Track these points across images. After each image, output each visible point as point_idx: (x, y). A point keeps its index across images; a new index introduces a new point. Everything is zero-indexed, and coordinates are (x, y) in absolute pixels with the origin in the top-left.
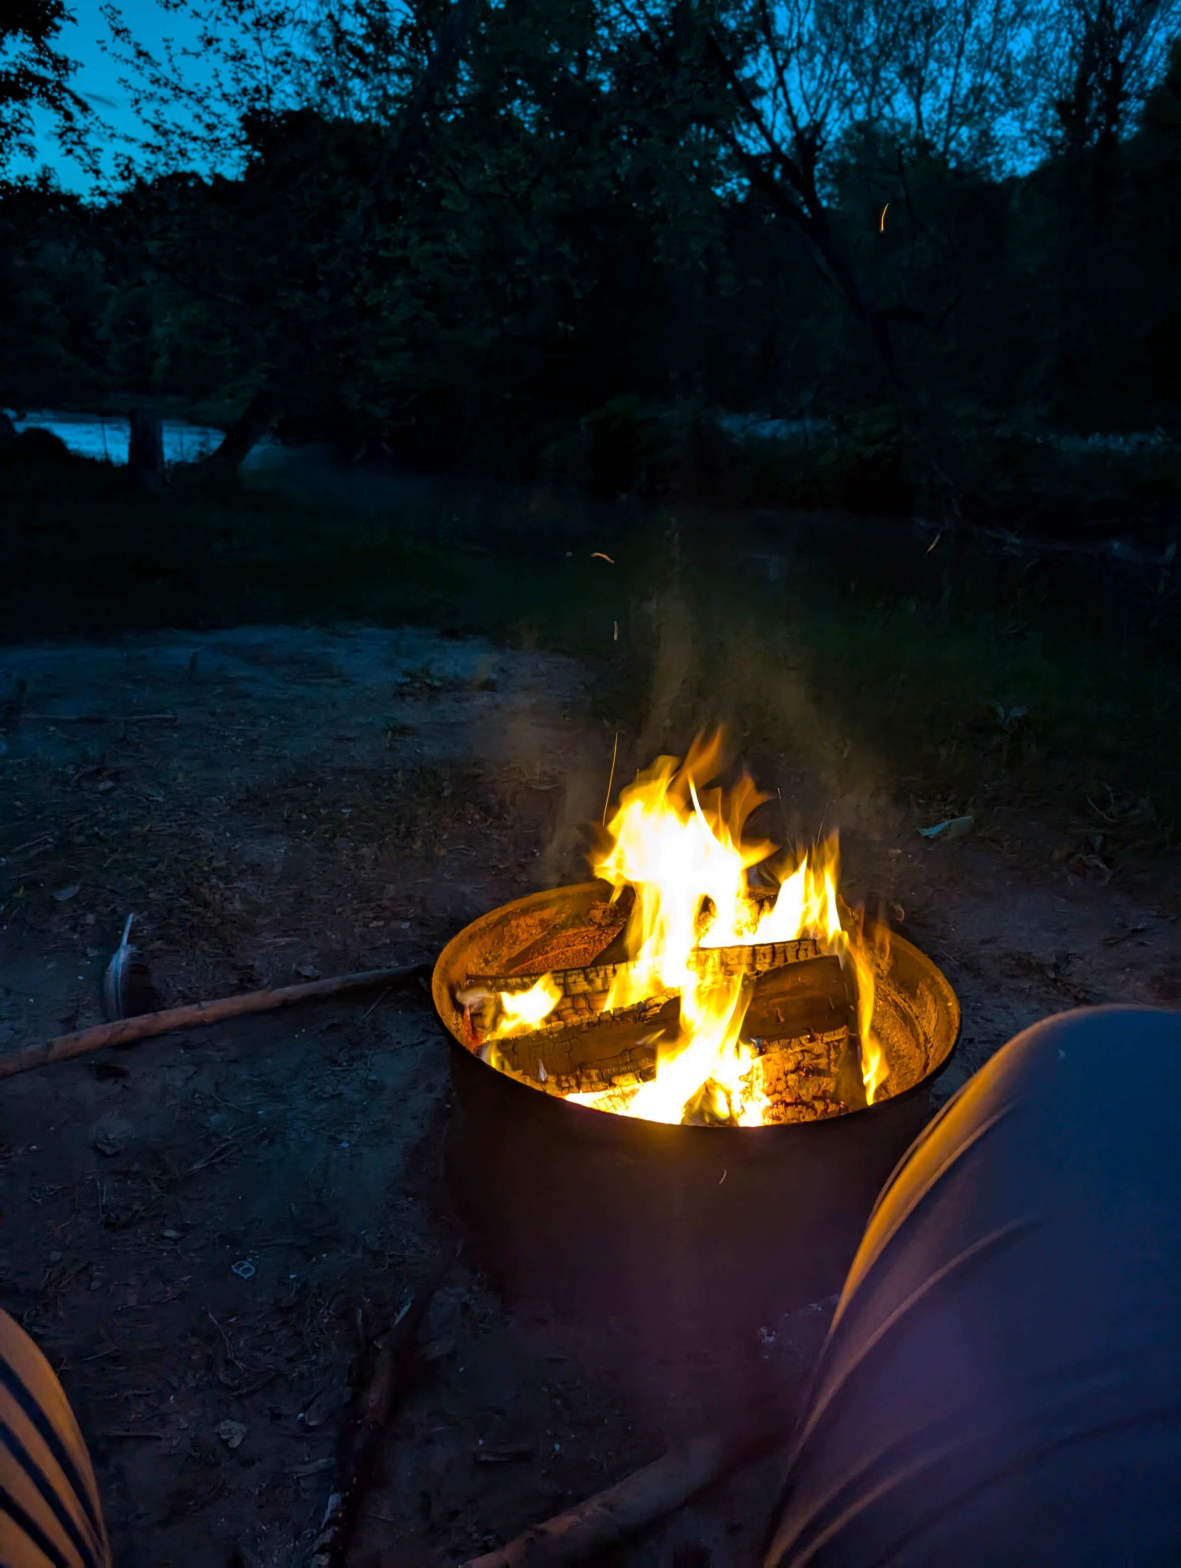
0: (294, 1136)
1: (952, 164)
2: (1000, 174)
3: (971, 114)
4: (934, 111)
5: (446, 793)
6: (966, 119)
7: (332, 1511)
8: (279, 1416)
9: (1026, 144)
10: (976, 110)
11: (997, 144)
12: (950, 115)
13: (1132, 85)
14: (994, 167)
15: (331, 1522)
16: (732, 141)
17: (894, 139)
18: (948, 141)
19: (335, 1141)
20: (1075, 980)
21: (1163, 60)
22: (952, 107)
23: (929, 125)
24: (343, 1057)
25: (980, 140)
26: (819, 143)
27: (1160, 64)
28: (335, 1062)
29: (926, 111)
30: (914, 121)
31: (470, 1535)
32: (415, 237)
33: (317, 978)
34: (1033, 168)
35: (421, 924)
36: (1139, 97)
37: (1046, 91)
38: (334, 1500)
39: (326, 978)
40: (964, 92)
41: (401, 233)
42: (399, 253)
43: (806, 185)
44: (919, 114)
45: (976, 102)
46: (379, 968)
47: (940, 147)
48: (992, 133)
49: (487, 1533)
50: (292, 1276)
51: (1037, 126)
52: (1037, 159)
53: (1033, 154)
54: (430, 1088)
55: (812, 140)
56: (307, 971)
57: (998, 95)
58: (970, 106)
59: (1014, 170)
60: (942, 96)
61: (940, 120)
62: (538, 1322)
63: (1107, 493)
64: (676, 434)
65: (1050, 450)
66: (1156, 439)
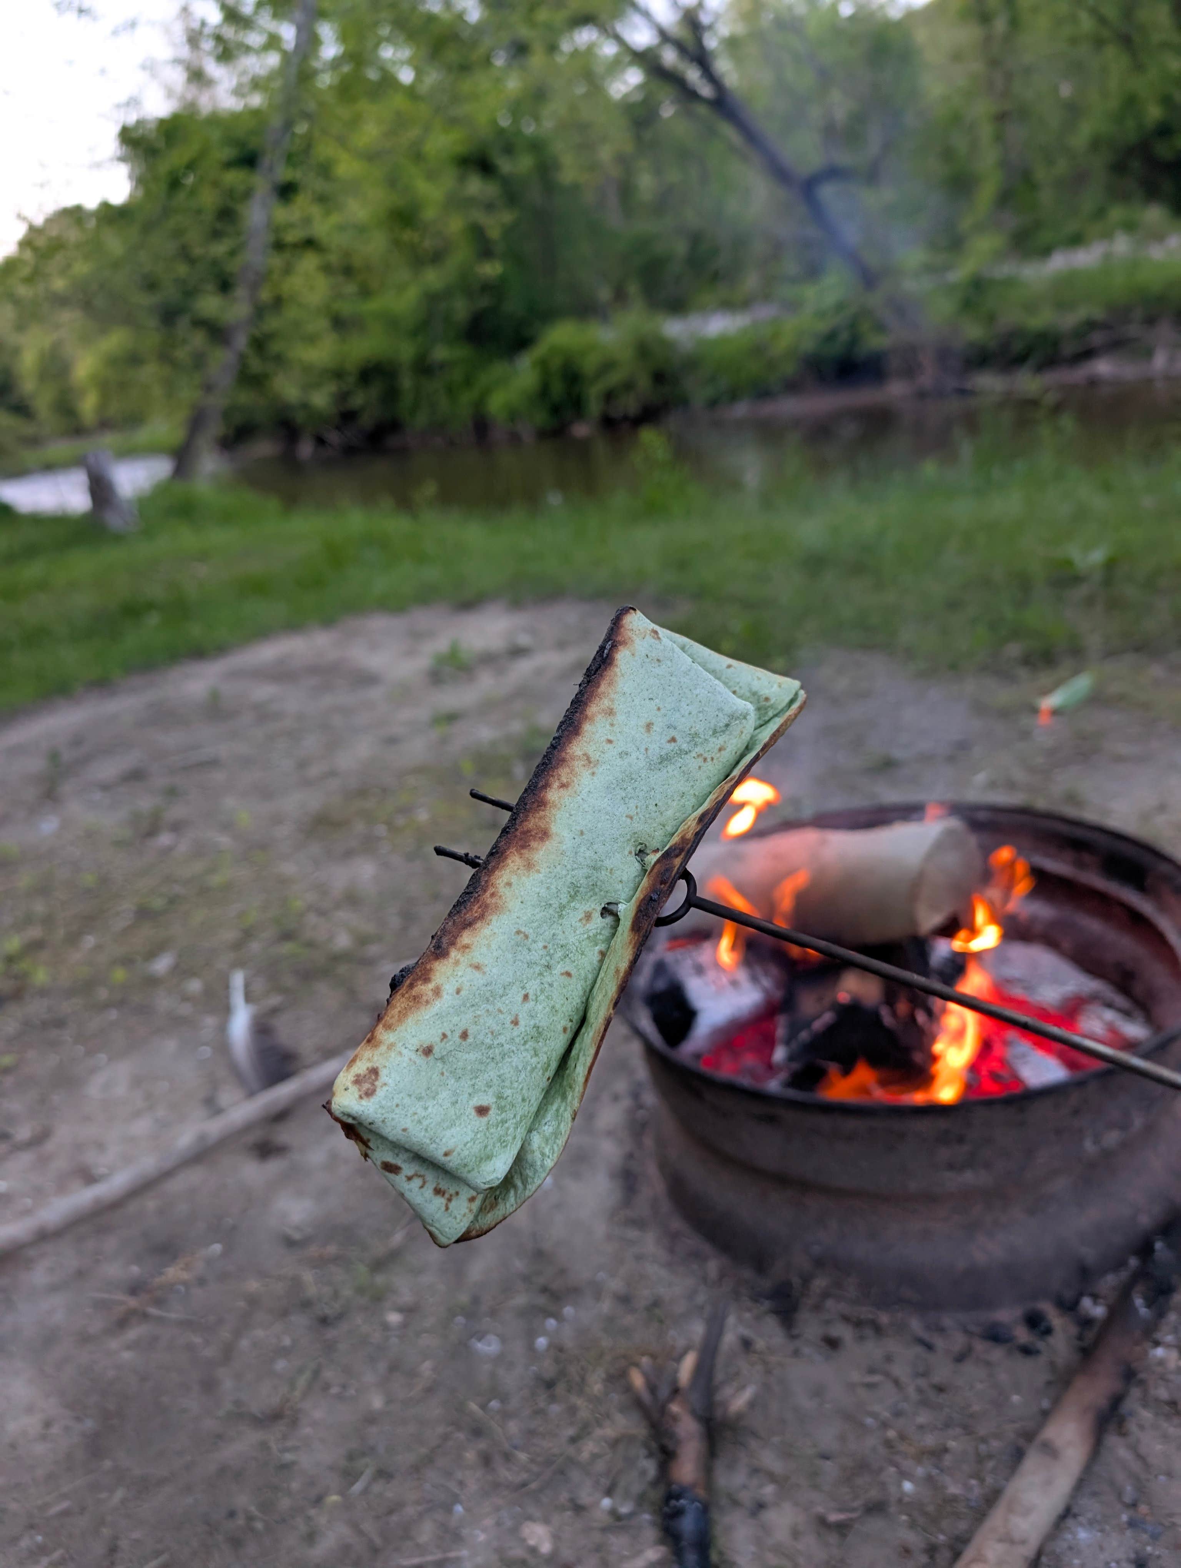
8: (583, 1508)
16: (618, 39)
42: (303, 233)
62: (833, 1343)
63: (1081, 315)
64: (621, 356)
65: (1013, 283)
66: (1121, 244)
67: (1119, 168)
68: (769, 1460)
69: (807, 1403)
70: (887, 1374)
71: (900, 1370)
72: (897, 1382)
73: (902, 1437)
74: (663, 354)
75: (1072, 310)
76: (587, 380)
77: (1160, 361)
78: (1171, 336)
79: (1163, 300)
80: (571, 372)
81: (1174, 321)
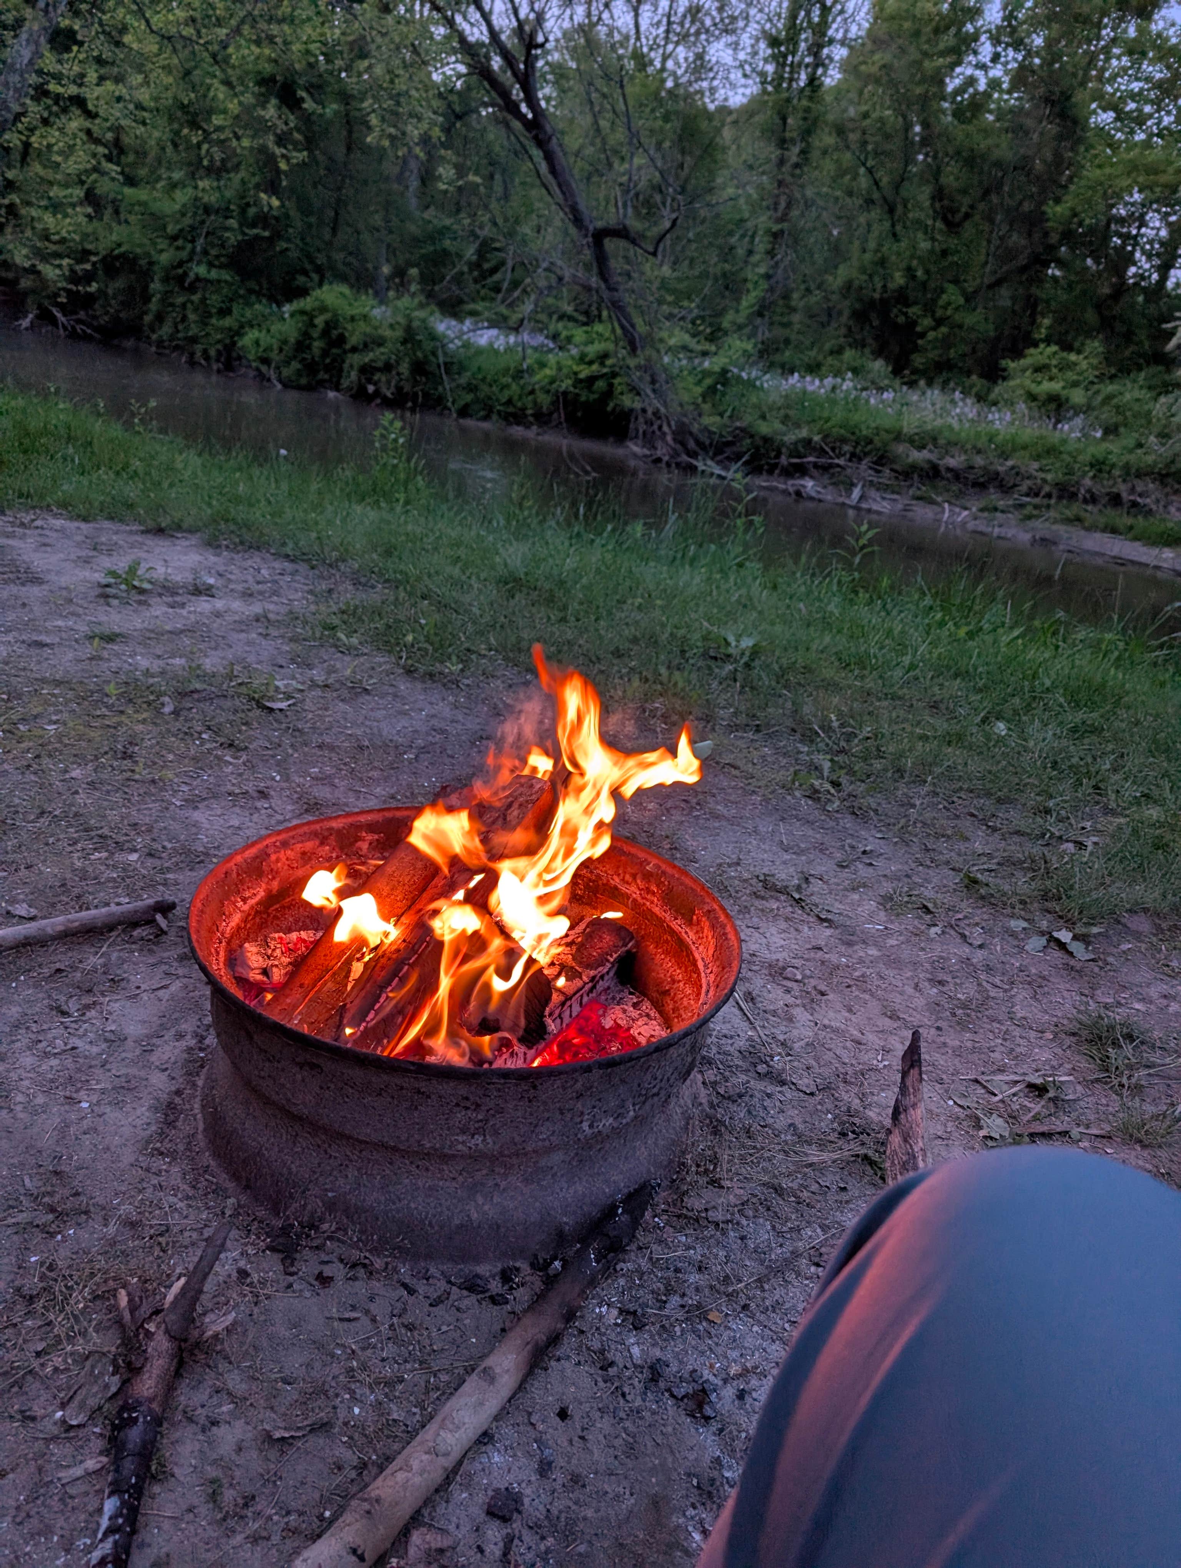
0: (20, 1098)
1: (670, 84)
2: (713, 101)
3: (687, 35)
4: (652, 25)
5: (167, 710)
6: (684, 38)
7: (110, 1519)
8: (33, 1419)
9: (740, 74)
10: (692, 31)
11: (711, 69)
12: (667, 32)
13: (837, 30)
14: (707, 94)
15: (109, 1531)
16: (450, 23)
17: (613, 47)
18: (665, 58)
19: (71, 1100)
20: (815, 899)
21: (865, 10)
22: (669, 23)
23: (647, 39)
24: (73, 1006)
25: (694, 62)
26: (540, 39)
27: (862, 14)
28: (64, 1013)
29: (644, 24)
30: (633, 32)
31: (270, 1518)
32: (92, 76)
33: (33, 919)
34: (745, 101)
35: (150, 855)
36: (843, 43)
37: (758, 23)
38: (110, 1505)
39: (44, 918)
40: (681, 10)
41: (76, 69)
42: (73, 90)
43: (527, 81)
44: (637, 26)
45: (693, 22)
46: (107, 904)
47: (658, 64)
48: (707, 58)
49: (288, 1513)
50: (33, 1259)
51: (749, 58)
52: (748, 92)
53: (745, 86)
54: (180, 1036)
55: (532, 35)
56: (21, 910)
57: (713, 18)
58: (687, 25)
59: (726, 99)
60: (660, 11)
61: (657, 36)
62: (324, 1280)
63: (804, 433)
64: (388, 333)
65: (754, 386)
66: (847, 385)
67: (860, 316)
68: (235, 1381)
69: (284, 1333)
70: (367, 1312)
71: (379, 1309)
72: (374, 1320)
73: (364, 1367)
74: (428, 346)
75: (798, 426)
76: (348, 347)
77: (856, 493)
78: (869, 474)
79: (871, 442)
80: (335, 333)
81: (875, 463)
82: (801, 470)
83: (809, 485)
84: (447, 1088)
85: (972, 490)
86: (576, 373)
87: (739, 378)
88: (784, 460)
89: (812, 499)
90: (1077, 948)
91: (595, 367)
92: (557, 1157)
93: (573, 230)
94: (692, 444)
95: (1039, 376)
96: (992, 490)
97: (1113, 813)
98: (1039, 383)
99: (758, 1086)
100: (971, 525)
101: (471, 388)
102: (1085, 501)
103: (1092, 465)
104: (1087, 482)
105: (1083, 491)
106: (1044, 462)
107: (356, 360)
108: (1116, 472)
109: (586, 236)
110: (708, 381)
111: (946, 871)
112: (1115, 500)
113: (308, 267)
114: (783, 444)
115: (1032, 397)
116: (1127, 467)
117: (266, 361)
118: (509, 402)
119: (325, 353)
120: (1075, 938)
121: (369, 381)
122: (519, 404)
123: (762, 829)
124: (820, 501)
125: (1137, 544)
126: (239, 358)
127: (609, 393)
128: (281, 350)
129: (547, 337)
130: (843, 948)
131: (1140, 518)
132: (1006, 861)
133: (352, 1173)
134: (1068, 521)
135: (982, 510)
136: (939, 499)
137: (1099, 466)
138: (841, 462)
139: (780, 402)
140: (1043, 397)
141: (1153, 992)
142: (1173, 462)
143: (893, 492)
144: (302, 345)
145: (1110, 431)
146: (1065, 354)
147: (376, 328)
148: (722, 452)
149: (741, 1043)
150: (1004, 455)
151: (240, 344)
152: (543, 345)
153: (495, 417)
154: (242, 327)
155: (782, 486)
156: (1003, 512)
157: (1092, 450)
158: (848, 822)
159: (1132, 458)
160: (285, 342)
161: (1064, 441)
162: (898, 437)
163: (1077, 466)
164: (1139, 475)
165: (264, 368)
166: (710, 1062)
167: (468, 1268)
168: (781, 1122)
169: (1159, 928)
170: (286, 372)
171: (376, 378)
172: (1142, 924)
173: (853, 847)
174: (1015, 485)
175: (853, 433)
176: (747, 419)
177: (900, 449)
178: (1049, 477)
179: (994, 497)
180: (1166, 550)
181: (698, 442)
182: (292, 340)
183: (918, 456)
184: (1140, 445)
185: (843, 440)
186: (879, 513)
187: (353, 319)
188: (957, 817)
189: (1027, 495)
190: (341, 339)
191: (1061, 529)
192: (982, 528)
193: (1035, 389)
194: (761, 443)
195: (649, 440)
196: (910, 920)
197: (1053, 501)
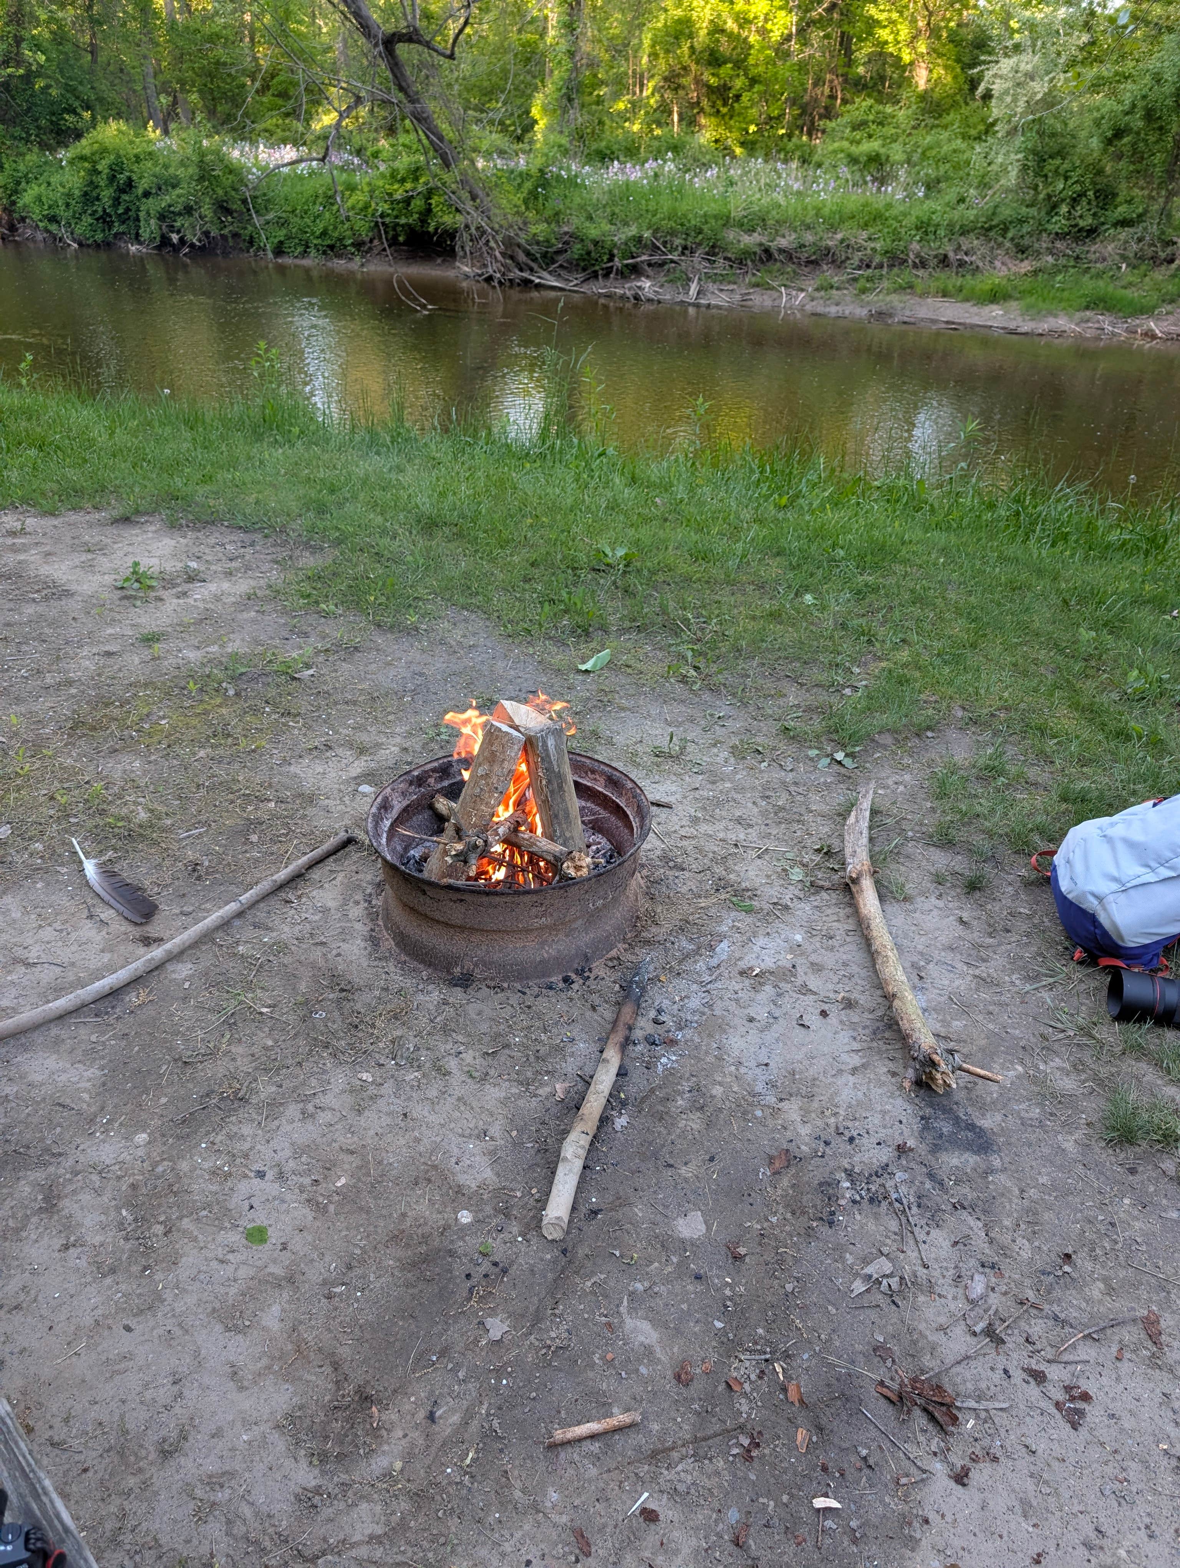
5: (231, 693)
63: (633, 231)
64: (181, 172)
65: (576, 184)
66: (670, 166)
74: (228, 180)
75: (626, 224)
76: (140, 191)
77: (694, 288)
78: (703, 267)
79: (700, 232)
80: (122, 178)
81: (707, 254)
82: (635, 270)
83: (646, 284)
84: (527, 899)
85: (807, 270)
86: (390, 195)
87: (559, 178)
88: (617, 263)
89: (650, 300)
90: (848, 762)
91: (408, 186)
92: (580, 922)
93: (362, 41)
94: (522, 257)
95: (858, 135)
96: (825, 267)
97: (880, 659)
98: (858, 143)
99: (670, 873)
100: (809, 308)
101: (282, 223)
102: (915, 266)
103: (918, 228)
104: (915, 246)
105: (912, 256)
106: (872, 230)
107: (153, 205)
108: (941, 232)
109: (376, 45)
110: (528, 185)
111: (771, 722)
112: (944, 261)
113: (76, 104)
114: (615, 245)
115: (853, 160)
116: (951, 225)
117: (53, 219)
118: (324, 234)
119: (117, 202)
120: (847, 755)
121: (171, 228)
122: (336, 234)
123: (653, 712)
124: (659, 302)
125: (968, 305)
126: (23, 219)
127: (428, 211)
128: (68, 205)
129: (351, 153)
130: (709, 786)
131: (969, 277)
132: (809, 709)
133: (484, 948)
134: (900, 289)
135: (817, 290)
136: (775, 284)
137: (925, 228)
138: (674, 256)
139: (605, 199)
140: (863, 159)
141: (890, 782)
142: (994, 214)
143: (730, 283)
144: (89, 197)
145: (932, 186)
146: (881, 107)
147: (166, 167)
148: (553, 262)
149: (658, 853)
150: (833, 228)
151: (20, 204)
152: (347, 163)
153: (313, 252)
154: (18, 183)
155: (619, 291)
156: (838, 289)
157: (916, 212)
158: (707, 696)
159: (956, 215)
160: (69, 195)
161: (889, 206)
162: (727, 221)
163: (903, 231)
164: (964, 232)
165: (53, 228)
166: (643, 866)
167: (546, 980)
168: (684, 889)
169: (896, 739)
170: (79, 230)
171: (178, 224)
172: (887, 739)
173: (711, 715)
174: (848, 258)
175: (682, 225)
176: (575, 222)
177: (731, 235)
178: (878, 246)
179: (828, 274)
180: (994, 307)
181: (528, 254)
182: (77, 193)
183: (749, 241)
184: (962, 200)
185: (673, 233)
186: (719, 307)
187: (138, 159)
188: (779, 679)
189: (859, 268)
190: (130, 184)
191: (894, 299)
192: (820, 310)
193: (855, 150)
194: (592, 247)
195: (476, 257)
196: (750, 760)
197: (885, 271)
